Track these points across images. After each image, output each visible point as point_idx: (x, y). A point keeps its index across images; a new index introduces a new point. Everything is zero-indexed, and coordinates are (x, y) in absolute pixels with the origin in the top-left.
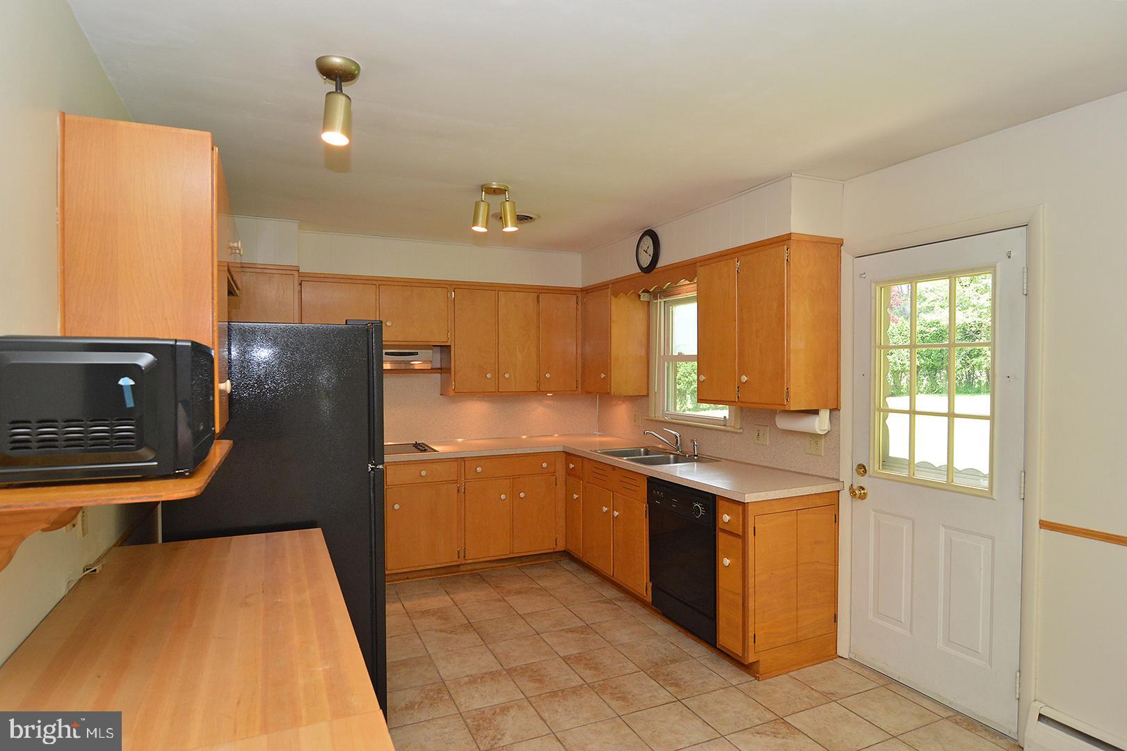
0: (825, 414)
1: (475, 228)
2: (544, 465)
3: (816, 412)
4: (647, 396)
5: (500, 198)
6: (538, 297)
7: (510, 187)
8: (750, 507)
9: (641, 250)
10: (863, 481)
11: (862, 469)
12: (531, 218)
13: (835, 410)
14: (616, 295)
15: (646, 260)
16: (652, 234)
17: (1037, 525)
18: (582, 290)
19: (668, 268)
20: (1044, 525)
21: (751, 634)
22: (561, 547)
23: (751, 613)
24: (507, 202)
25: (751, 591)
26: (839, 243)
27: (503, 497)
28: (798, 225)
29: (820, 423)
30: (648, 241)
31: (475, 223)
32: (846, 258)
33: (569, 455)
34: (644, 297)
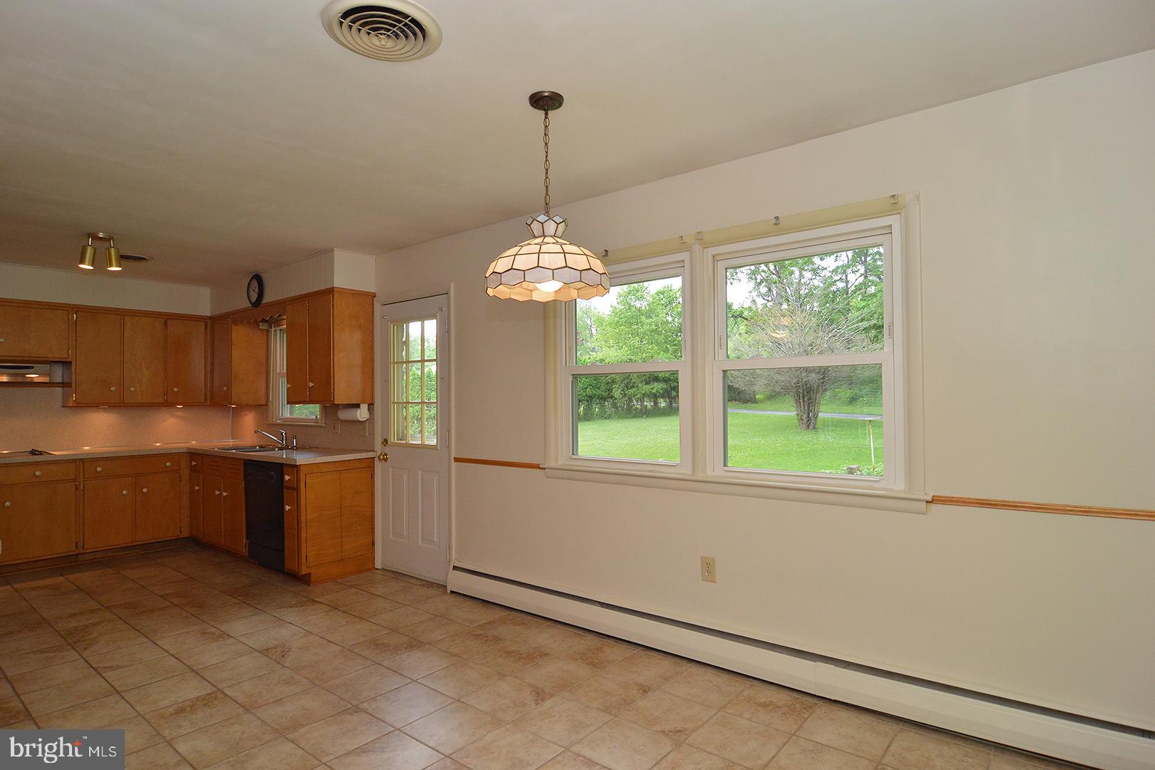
0: (364, 407)
1: (81, 266)
2: (168, 464)
3: (358, 406)
4: (267, 405)
5: (106, 244)
6: (165, 322)
7: (115, 237)
8: (302, 468)
9: (251, 290)
10: (387, 450)
11: (385, 442)
12: (144, 259)
13: (371, 406)
14: (235, 322)
15: (254, 297)
16: (258, 278)
17: (453, 461)
18: (211, 318)
19: (273, 304)
20: (457, 460)
21: (304, 555)
22: (185, 534)
23: (303, 541)
24: (113, 249)
25: (303, 525)
26: (374, 295)
27: (124, 492)
28: (339, 282)
29: (362, 414)
30: (255, 283)
31: (82, 262)
32: (377, 306)
33: (193, 454)
34: (263, 326)
